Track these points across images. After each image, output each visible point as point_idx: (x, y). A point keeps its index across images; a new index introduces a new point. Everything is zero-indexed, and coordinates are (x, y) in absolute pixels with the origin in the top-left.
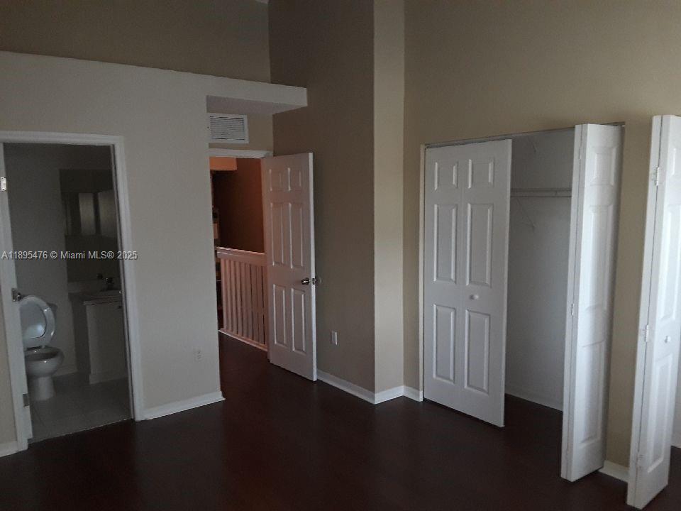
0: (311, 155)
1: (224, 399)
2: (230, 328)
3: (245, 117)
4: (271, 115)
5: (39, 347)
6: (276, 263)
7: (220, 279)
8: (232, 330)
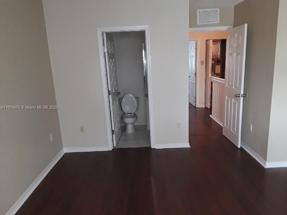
0: (246, 25)
1: (190, 147)
2: (214, 115)
3: (218, 10)
4: (233, 6)
5: (131, 113)
6: (228, 85)
7: (212, 92)
8: (215, 116)
